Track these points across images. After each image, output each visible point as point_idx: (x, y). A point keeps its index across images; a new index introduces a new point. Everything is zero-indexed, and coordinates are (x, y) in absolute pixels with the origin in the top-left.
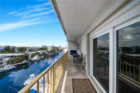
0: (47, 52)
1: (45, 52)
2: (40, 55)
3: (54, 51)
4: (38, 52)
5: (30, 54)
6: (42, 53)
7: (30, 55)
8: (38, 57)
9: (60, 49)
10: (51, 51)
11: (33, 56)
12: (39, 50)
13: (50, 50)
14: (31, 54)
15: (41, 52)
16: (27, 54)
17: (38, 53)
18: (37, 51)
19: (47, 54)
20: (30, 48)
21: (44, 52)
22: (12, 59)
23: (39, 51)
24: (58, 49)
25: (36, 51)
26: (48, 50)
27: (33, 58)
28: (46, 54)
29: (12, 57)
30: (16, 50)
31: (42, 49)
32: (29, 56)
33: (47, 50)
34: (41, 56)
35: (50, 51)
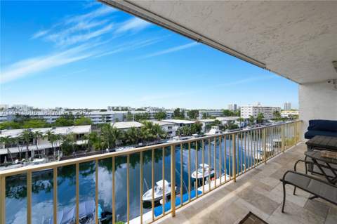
0: (238, 120)
1: (234, 121)
2: (222, 128)
3: (260, 121)
4: (217, 121)
5: (204, 122)
6: (226, 122)
7: (204, 125)
8: (218, 130)
9: (284, 114)
10: (251, 120)
11: (208, 127)
12: (222, 116)
13: (248, 117)
14: (206, 123)
15: (224, 120)
16: (199, 122)
17: (218, 123)
18: (217, 119)
19: (239, 126)
20: (205, 112)
21: (231, 121)
22: (181, 128)
23: (219, 119)
24: (277, 113)
25: (215, 118)
26: (242, 117)
27: (209, 131)
28: (236, 127)
29: (181, 125)
30: (186, 114)
31: (227, 113)
32: (203, 127)
33: (239, 115)
34: (224, 131)
35: (248, 119)
